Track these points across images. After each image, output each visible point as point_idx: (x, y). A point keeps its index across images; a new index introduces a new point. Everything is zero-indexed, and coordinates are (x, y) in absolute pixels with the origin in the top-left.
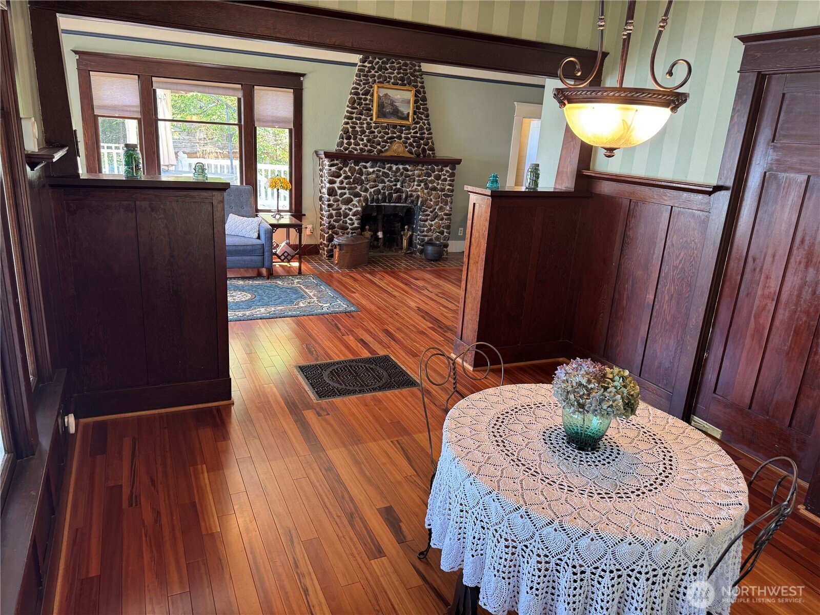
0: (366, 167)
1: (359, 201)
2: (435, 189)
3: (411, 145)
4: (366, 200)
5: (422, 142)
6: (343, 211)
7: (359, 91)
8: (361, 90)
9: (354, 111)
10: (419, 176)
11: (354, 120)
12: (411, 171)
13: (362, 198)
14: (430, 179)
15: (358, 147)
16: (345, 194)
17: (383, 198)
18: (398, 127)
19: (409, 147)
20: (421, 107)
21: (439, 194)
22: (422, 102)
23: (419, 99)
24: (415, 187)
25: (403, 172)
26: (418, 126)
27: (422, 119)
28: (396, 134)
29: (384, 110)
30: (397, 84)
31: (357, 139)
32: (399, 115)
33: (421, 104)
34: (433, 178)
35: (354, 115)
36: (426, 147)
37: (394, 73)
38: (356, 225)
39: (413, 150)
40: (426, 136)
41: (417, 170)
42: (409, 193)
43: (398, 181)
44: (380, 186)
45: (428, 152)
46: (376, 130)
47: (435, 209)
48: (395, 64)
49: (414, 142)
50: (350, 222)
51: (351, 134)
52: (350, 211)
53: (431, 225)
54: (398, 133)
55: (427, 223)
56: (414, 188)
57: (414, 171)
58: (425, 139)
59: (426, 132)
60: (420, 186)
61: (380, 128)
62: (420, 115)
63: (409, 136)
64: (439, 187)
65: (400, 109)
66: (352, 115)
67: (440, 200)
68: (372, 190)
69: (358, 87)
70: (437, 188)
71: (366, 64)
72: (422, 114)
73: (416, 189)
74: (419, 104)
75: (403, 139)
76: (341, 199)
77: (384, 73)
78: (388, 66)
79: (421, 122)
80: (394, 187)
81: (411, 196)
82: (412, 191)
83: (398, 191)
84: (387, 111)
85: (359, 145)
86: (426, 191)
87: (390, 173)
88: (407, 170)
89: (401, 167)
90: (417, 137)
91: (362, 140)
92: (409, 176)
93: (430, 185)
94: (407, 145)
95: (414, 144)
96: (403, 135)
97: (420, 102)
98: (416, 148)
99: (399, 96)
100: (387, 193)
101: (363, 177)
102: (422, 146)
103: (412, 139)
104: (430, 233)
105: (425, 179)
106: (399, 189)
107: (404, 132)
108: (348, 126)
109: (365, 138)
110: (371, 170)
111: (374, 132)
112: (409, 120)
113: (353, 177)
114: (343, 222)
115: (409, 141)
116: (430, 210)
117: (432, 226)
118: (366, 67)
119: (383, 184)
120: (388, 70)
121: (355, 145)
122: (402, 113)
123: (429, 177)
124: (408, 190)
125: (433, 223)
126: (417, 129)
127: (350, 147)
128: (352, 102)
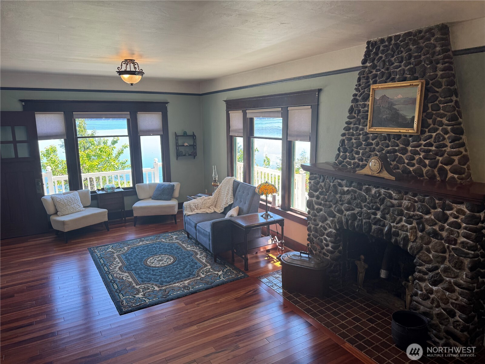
0: (340, 185)
1: (332, 222)
2: (435, 234)
3: (420, 161)
4: (340, 222)
5: (441, 159)
6: (320, 228)
7: (358, 98)
8: (359, 97)
9: (351, 120)
10: (408, 209)
11: (351, 131)
12: (395, 199)
13: (336, 220)
14: (427, 217)
15: (353, 161)
16: (321, 210)
17: (357, 226)
18: (403, 137)
19: (417, 165)
20: (441, 105)
21: (444, 245)
22: (443, 99)
23: (437, 95)
24: (403, 223)
25: (384, 198)
26: (434, 134)
27: (441, 124)
28: (398, 146)
29: (380, 116)
30: (405, 80)
31: (353, 152)
32: (399, 121)
33: (440, 102)
34: (433, 217)
35: (352, 126)
36: (448, 168)
37: (400, 66)
38: (330, 248)
39: (425, 170)
40: (448, 149)
41: (405, 199)
42: (393, 229)
43: (378, 209)
44: (357, 210)
45: (450, 175)
46: (373, 142)
47: (437, 268)
48: (403, 54)
49: (425, 158)
50: (325, 242)
51: (346, 147)
52: (325, 230)
53: (431, 292)
54: (401, 146)
55: (423, 285)
56: (399, 225)
57: (402, 199)
58: (446, 155)
59: (449, 145)
60: (411, 223)
61: (378, 139)
62: (439, 119)
63: (418, 149)
64: (444, 234)
65: (401, 112)
66: (350, 126)
67: (447, 255)
68: (348, 213)
69: (357, 93)
70: (441, 235)
71: (368, 64)
72: (442, 116)
73: (403, 226)
74: (437, 102)
75: (409, 154)
76: (318, 214)
77: (388, 69)
78: (393, 59)
79: (441, 128)
80: (373, 216)
81: (397, 234)
82: (397, 228)
83: (377, 222)
84: (384, 117)
85: (354, 159)
86: (420, 234)
87: (367, 197)
88: (391, 197)
89: (382, 191)
90: (430, 151)
91: (357, 153)
92: (393, 206)
93: (428, 228)
94: (415, 162)
95: (427, 162)
96: (410, 148)
97: (440, 98)
98: (428, 168)
99: (400, 96)
100: (364, 221)
101: (338, 196)
102: (440, 165)
103: (423, 154)
104: (428, 303)
105: (417, 215)
106: (379, 220)
107: (411, 144)
108: (344, 138)
109: (361, 151)
110: (346, 189)
111: (372, 144)
112: (413, 127)
113: (328, 194)
114: (319, 239)
115: (417, 157)
116: (427, 266)
117: (432, 294)
118: (366, 67)
119: (360, 209)
120: (393, 64)
121: (349, 159)
122: (404, 118)
123: (427, 214)
124: (392, 224)
125: (435, 288)
126: (432, 140)
127: (345, 161)
128: (351, 110)
